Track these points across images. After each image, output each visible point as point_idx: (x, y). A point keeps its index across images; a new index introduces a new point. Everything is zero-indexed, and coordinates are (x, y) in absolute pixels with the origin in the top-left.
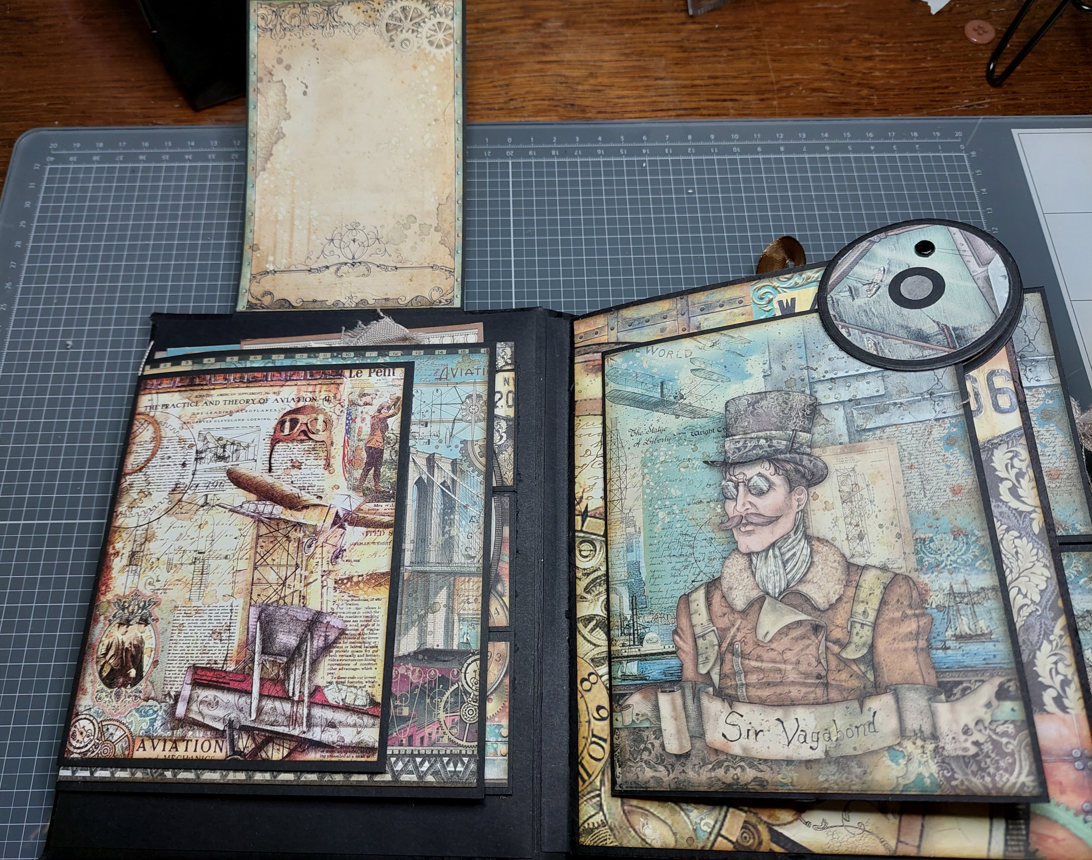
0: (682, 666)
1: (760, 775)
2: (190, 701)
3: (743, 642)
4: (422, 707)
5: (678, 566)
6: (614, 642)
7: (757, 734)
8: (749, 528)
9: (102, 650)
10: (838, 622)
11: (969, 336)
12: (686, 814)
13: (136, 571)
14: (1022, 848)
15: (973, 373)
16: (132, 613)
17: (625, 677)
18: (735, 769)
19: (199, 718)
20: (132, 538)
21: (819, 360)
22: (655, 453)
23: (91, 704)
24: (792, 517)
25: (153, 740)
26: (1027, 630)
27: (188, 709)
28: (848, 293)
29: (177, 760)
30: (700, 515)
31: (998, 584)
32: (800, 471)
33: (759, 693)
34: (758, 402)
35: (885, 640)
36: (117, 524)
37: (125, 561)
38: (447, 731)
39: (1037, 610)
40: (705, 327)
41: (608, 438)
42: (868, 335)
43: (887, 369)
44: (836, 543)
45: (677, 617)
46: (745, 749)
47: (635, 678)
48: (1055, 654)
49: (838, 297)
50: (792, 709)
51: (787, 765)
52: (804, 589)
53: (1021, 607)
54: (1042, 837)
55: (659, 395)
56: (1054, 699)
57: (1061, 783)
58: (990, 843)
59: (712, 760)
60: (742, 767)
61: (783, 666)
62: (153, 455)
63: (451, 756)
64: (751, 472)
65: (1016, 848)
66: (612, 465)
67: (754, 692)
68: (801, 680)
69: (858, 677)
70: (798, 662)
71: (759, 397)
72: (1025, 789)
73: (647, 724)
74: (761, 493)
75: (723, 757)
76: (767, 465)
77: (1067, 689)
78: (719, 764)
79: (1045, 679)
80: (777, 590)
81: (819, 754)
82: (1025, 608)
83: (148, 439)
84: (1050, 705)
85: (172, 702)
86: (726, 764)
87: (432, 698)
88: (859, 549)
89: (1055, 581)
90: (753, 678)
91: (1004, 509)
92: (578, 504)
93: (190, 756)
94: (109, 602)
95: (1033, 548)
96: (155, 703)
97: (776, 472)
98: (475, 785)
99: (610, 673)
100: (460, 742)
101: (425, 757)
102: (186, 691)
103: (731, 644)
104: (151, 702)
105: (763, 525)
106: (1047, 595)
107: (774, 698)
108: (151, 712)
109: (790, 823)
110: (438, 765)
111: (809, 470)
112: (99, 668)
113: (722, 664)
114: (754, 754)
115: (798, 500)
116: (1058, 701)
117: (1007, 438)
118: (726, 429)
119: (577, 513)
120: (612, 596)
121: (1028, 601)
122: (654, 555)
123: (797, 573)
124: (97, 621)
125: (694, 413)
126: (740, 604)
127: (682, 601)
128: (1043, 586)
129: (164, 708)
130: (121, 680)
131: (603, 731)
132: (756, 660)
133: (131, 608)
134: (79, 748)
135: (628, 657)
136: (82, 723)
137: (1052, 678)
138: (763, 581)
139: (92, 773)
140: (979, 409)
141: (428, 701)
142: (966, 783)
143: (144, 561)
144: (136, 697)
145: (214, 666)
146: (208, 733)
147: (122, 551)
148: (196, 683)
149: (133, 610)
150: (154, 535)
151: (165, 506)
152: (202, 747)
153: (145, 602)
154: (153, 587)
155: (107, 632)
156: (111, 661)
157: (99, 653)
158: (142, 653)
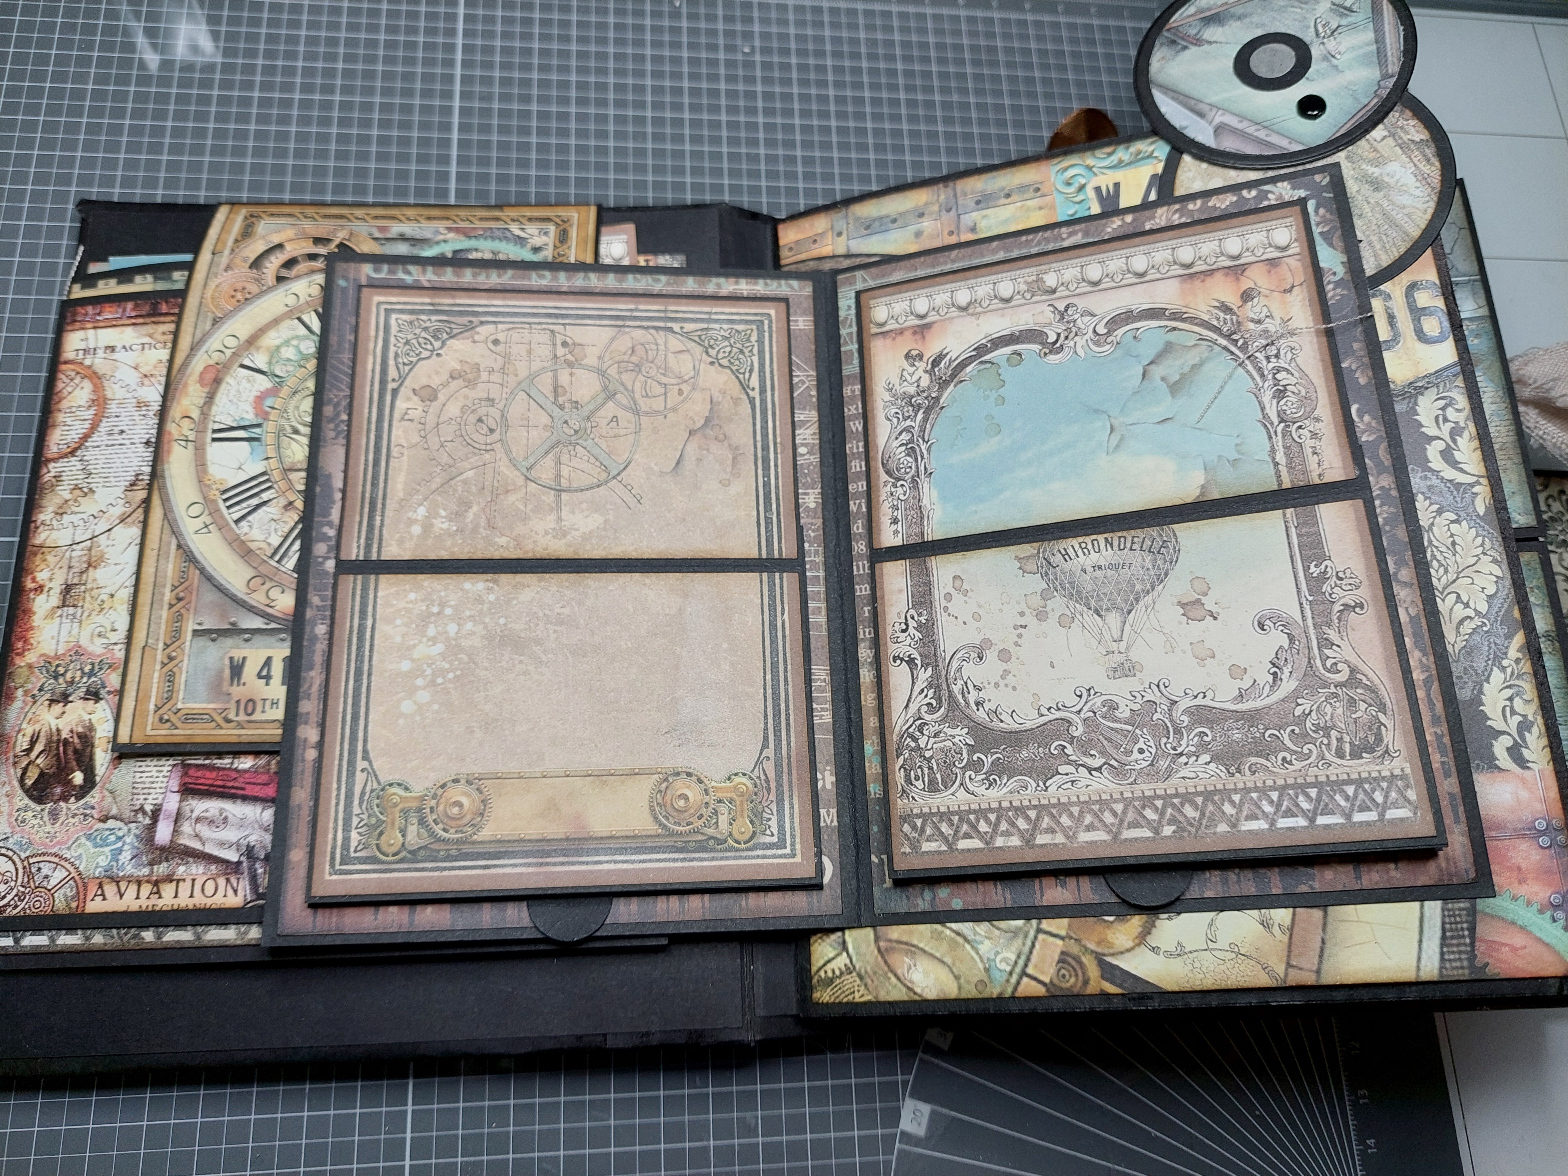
2: (178, 818)
9: (23, 743)
12: (974, 947)
13: (74, 615)
15: (1385, 287)
16: (72, 682)
19: (196, 845)
20: (64, 563)
23: (8, 830)
25: (118, 883)
26: (1470, 654)
27: (176, 832)
29: (159, 911)
36: (39, 541)
37: (55, 600)
39: (1484, 624)
48: (1509, 687)
53: (1462, 622)
54: (1493, 945)
56: (1508, 749)
62: (94, 427)
77: (1527, 734)
79: (1497, 723)
82: (1465, 624)
83: (83, 403)
84: (1503, 758)
85: (148, 821)
89: (1508, 582)
91: (1435, 481)
93: (183, 905)
94: (30, 666)
95: (1477, 535)
96: (119, 824)
102: (172, 803)
104: (111, 823)
106: (1498, 601)
108: (112, 838)
112: (19, 771)
116: (1515, 752)
117: (1436, 378)
121: (1470, 612)
124: (14, 698)
128: (1491, 590)
129: (135, 831)
130: (58, 790)
133: (69, 676)
137: (1505, 720)
139: (17, 941)
140: (1395, 339)
143: (88, 599)
144: (86, 815)
145: (218, 762)
146: (213, 867)
147: (49, 585)
148: (188, 790)
149: (73, 678)
150: (102, 556)
151: (119, 510)
152: (203, 890)
153: (93, 664)
154: (105, 641)
155: (30, 715)
156: (39, 761)
157: (18, 749)
158: (93, 746)
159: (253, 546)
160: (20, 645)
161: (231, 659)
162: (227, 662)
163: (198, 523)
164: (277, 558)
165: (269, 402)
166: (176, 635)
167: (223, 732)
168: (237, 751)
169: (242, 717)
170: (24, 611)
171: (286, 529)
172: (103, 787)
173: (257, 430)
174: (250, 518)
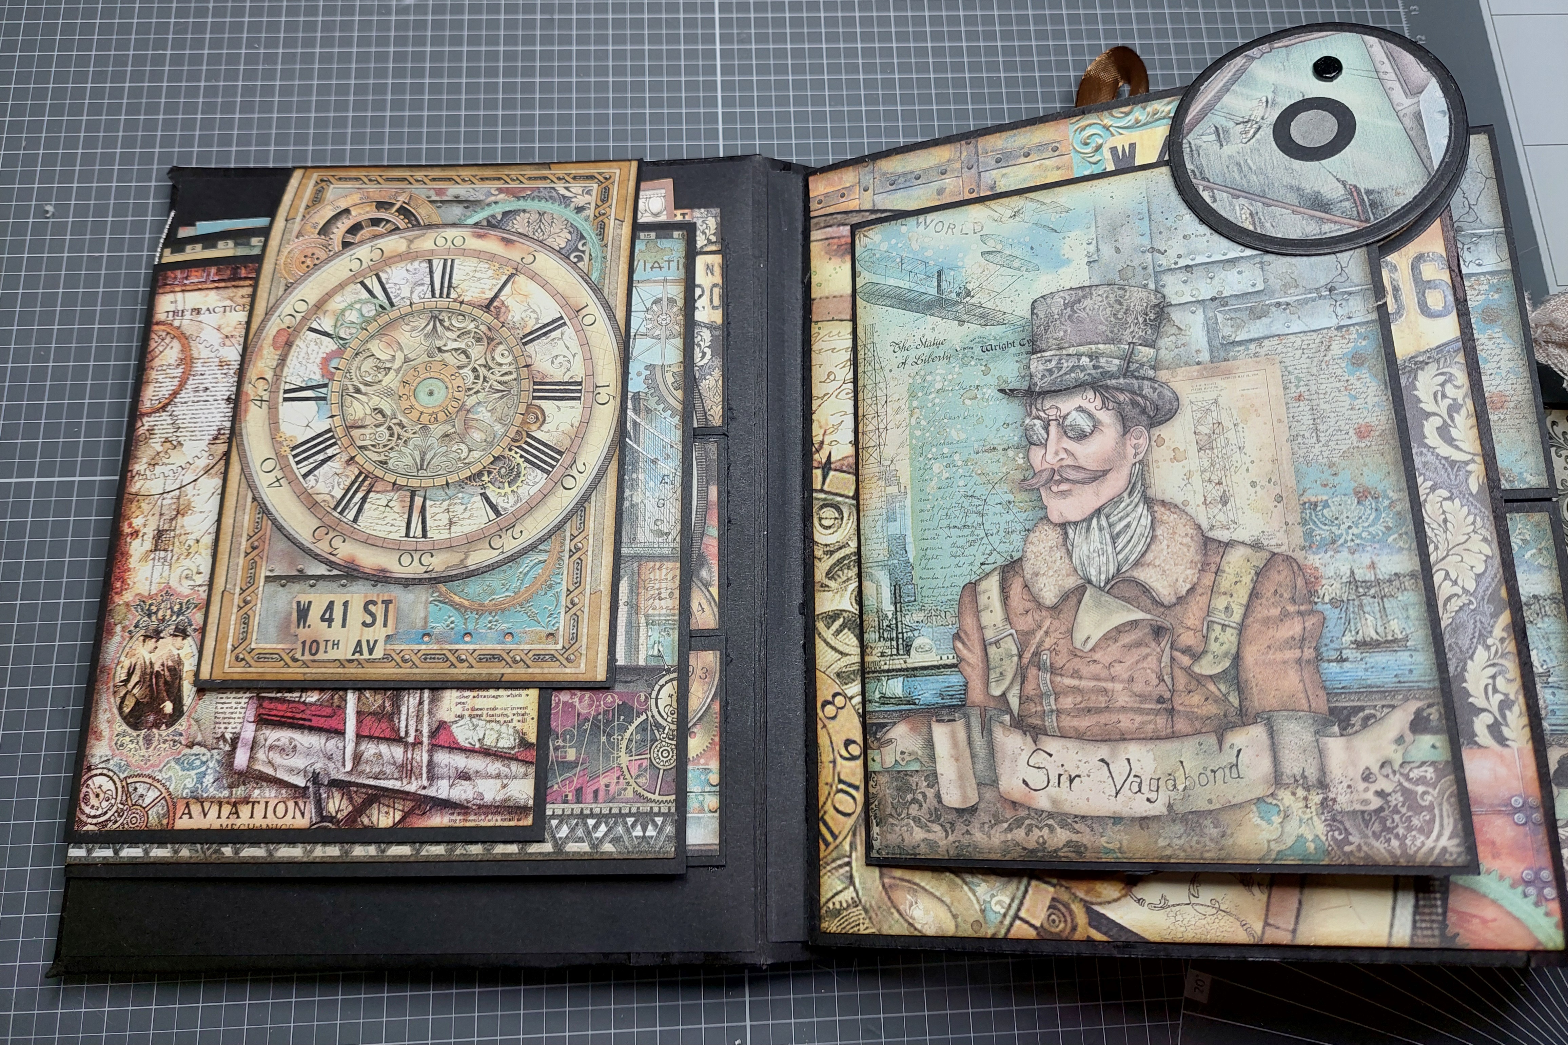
0: (966, 685)
1: (1075, 837)
2: (254, 745)
3: (1054, 651)
4: (594, 747)
5: (961, 542)
6: (868, 651)
7: (1071, 781)
8: (1064, 487)
9: (121, 674)
10: (1190, 623)
11: (1388, 202)
12: (970, 889)
13: (165, 559)
14: (1436, 932)
15: (1392, 258)
16: (163, 620)
17: (885, 700)
18: (1040, 829)
19: (269, 771)
20: (157, 510)
21: (1169, 239)
22: (929, 378)
23: (109, 753)
24: (1125, 471)
25: (202, 803)
26: (1455, 631)
27: (252, 758)
28: (1213, 137)
29: (238, 830)
30: (993, 468)
31: (1418, 568)
32: (1139, 405)
33: (1075, 723)
34: (1079, 301)
35: (1255, 648)
36: (133, 490)
37: (148, 544)
38: (632, 781)
39: (1471, 602)
40: (1002, 187)
41: (861, 356)
42: (1242, 201)
43: (1268, 252)
44: (1188, 509)
45: (959, 615)
46: (1054, 802)
47: (900, 701)
48: (1492, 665)
49: (1198, 142)
50: (1122, 746)
51: (1114, 824)
52: (1141, 575)
53: (1449, 599)
54: (1465, 917)
55: (934, 291)
56: (1488, 726)
57: (1493, 843)
58: (1392, 925)
59: (1008, 816)
60: (1049, 826)
61: (1109, 685)
62: (182, 385)
63: (638, 815)
64: (1067, 405)
65: (1429, 932)
66: (866, 395)
67: (1067, 722)
68: (1136, 705)
69: (1216, 701)
70: (1132, 679)
71: (1080, 293)
72: (1447, 856)
73: (916, 767)
74: (1082, 436)
75: (1023, 813)
76: (1090, 394)
77: (1508, 713)
78: (1018, 823)
80: (1103, 577)
81: (1159, 808)
82: (1453, 600)
83: (172, 361)
84: (1483, 736)
85: (228, 748)
86: (1027, 822)
87: (609, 735)
88: (1221, 517)
89: (1497, 561)
90: (1067, 702)
91: (1430, 458)
92: (818, 451)
93: (258, 825)
94: (127, 605)
95: (1469, 514)
96: (203, 750)
97: (1104, 406)
98: (672, 855)
99: (863, 693)
100: (650, 796)
101: (601, 818)
102: (249, 732)
103: (1037, 654)
104: (196, 749)
105: (1083, 482)
106: (1486, 581)
107: (1096, 730)
108: (198, 762)
109: (1115, 900)
110: (620, 829)
111: (1152, 402)
112: (118, 701)
113: (1023, 682)
114: (1067, 808)
115: (1135, 447)
116: (1495, 729)
117: (1438, 353)
118: (1033, 341)
119: (815, 464)
120: (867, 584)
121: (1457, 590)
122: (926, 525)
123: (1131, 552)
124: (111, 633)
125: (985, 318)
126: (1049, 596)
127: (967, 593)
128: (1480, 569)
129: (216, 757)
130: (151, 718)
131: (854, 774)
132: (1072, 677)
133: (160, 614)
134: (94, 817)
135: (888, 671)
136: (98, 780)
137: (1487, 698)
138: (1083, 564)
139: (116, 853)
140: (1399, 312)
141: (603, 739)
142: (1365, 848)
143: (177, 543)
144: (175, 741)
145: (288, 695)
146: (284, 791)
147: (143, 530)
148: (262, 721)
149: (164, 616)
150: (189, 505)
151: (203, 462)
152: (275, 812)
153: (181, 604)
154: (192, 583)
155: (127, 649)
156: (135, 691)
157: (117, 680)
158: (181, 679)
159: (318, 498)
160: (118, 585)
161: (299, 603)
162: (295, 606)
163: (271, 477)
164: (339, 510)
165: (334, 363)
166: (251, 580)
167: (290, 670)
168: (305, 686)
169: (307, 657)
170: (122, 554)
171: (348, 483)
172: (189, 716)
173: (324, 390)
174: (316, 473)
